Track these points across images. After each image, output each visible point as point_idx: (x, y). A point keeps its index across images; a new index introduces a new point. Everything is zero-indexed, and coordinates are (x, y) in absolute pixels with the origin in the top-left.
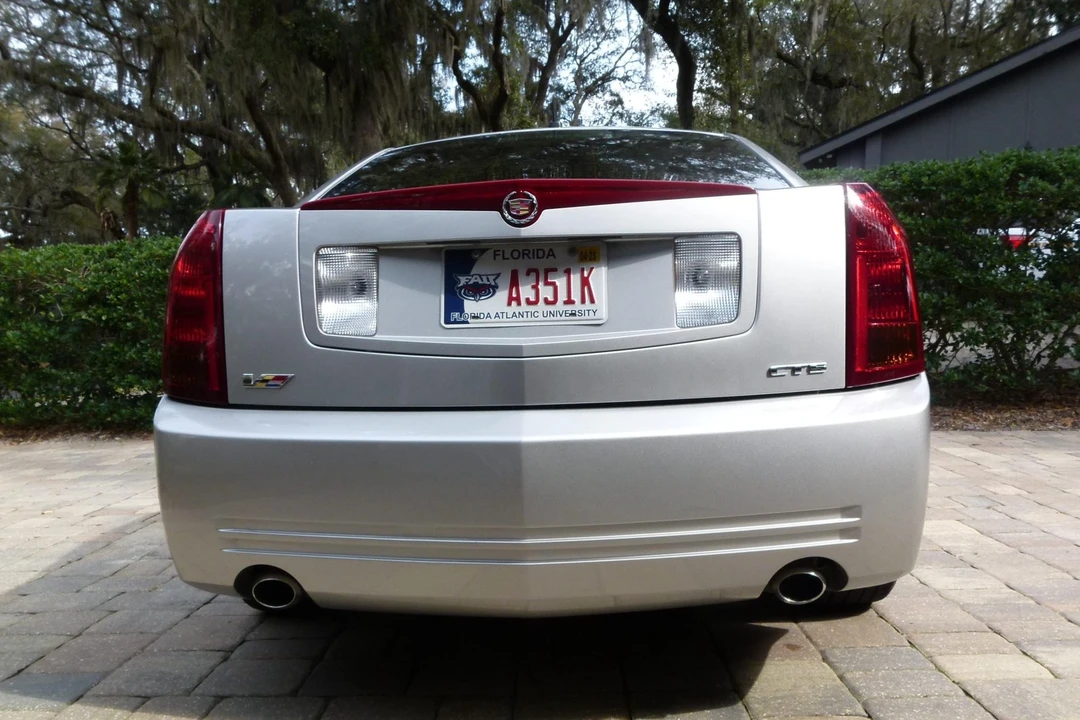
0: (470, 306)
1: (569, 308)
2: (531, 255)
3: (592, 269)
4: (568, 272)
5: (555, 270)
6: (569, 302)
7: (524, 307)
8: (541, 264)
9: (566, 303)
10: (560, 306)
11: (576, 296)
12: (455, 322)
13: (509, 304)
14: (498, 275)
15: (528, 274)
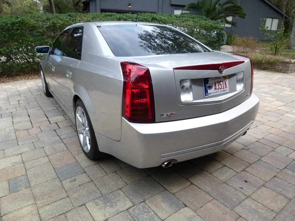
0: (209, 91)
1: (223, 89)
2: (217, 78)
3: (226, 80)
4: (223, 81)
5: (221, 81)
6: (224, 88)
7: (217, 90)
8: (219, 80)
11: (224, 87)
12: (207, 95)
13: (215, 90)
14: (213, 83)
15: (217, 83)
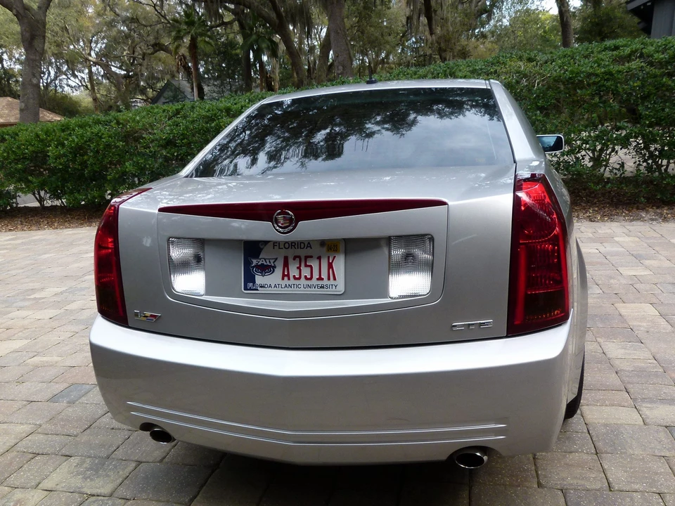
0: (259, 279)
1: (320, 283)
2: (296, 246)
3: (335, 257)
4: (319, 258)
5: (311, 257)
6: (320, 279)
7: (292, 281)
8: (302, 253)
9: (318, 279)
10: (314, 282)
11: (324, 275)
12: (250, 289)
13: (283, 279)
14: (276, 259)
15: (294, 259)
